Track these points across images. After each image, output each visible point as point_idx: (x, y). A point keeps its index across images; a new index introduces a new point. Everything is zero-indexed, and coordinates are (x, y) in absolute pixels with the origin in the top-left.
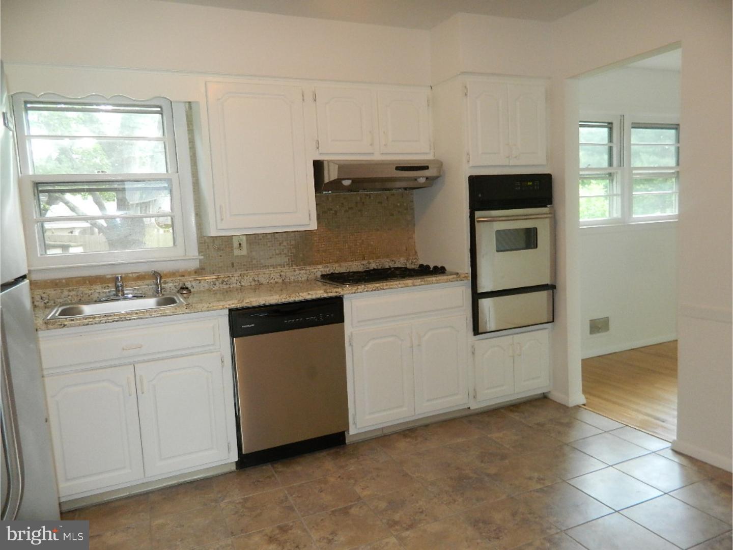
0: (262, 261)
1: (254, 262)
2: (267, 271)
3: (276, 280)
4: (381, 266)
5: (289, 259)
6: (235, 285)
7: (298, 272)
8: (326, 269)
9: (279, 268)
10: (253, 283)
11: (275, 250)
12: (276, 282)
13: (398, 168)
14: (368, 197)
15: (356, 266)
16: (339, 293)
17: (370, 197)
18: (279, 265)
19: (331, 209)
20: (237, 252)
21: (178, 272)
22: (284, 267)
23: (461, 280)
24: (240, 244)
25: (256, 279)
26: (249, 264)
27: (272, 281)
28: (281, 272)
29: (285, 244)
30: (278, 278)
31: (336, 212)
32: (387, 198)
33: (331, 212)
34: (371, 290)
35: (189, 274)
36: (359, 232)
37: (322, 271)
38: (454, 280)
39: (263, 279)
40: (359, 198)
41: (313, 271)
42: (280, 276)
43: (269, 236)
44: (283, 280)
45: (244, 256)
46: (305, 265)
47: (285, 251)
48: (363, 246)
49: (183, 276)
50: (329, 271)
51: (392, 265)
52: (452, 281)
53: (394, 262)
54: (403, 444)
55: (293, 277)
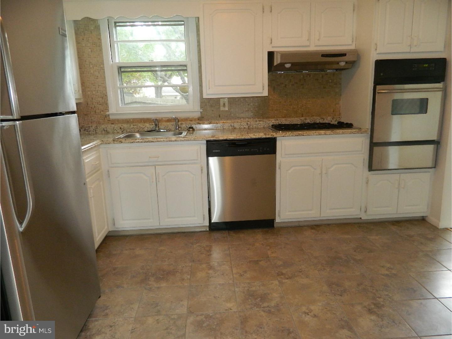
0: (237, 115)
1: (232, 115)
2: (239, 121)
3: (245, 126)
4: (313, 121)
5: (253, 114)
6: (220, 128)
7: (258, 122)
8: (276, 122)
9: (247, 119)
10: (230, 128)
11: (245, 108)
12: (244, 128)
13: (323, 56)
14: (308, 76)
15: (296, 121)
16: (274, 136)
17: (310, 76)
18: (247, 118)
19: (283, 84)
20: (222, 108)
21: (189, 118)
22: (250, 119)
23: (361, 133)
24: (224, 104)
25: (232, 125)
26: (228, 116)
27: (242, 127)
28: (248, 121)
29: (251, 104)
30: (245, 125)
31: (286, 86)
32: (322, 76)
33: (283, 85)
34: (295, 135)
35: (195, 120)
36: (300, 99)
37: (273, 123)
38: (356, 132)
39: (236, 125)
40: (302, 76)
41: (267, 122)
42: (247, 124)
43: (242, 100)
44: (248, 127)
45: (226, 111)
46: (263, 118)
47: (252, 109)
48: (302, 108)
49: (192, 121)
50: (278, 123)
51: (321, 121)
52: (354, 133)
53: (323, 120)
54: (308, 233)
55: (255, 125)
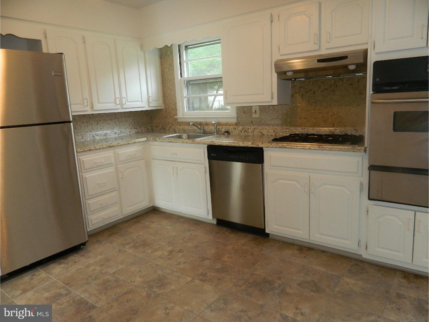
0: (267, 122)
1: (263, 122)
2: (268, 128)
3: (272, 133)
4: (344, 132)
5: (281, 122)
6: (250, 133)
7: (284, 130)
8: (302, 130)
9: (276, 127)
10: (259, 134)
11: (274, 115)
12: (272, 135)
13: (319, 61)
14: (341, 81)
15: (325, 130)
17: (343, 81)
18: (276, 125)
19: (311, 90)
20: (254, 116)
21: (228, 123)
22: (279, 126)
24: (256, 111)
25: (261, 131)
26: (260, 123)
27: (269, 134)
28: (276, 129)
29: (280, 112)
31: (314, 93)
32: (358, 80)
33: (311, 92)
35: (233, 125)
36: (331, 107)
37: (299, 131)
39: (265, 132)
40: (333, 82)
41: (294, 130)
42: (274, 131)
43: (271, 107)
44: (275, 134)
45: (257, 118)
46: (291, 126)
47: (280, 117)
48: (333, 117)
49: (230, 126)
50: (304, 132)
51: (354, 133)
53: (356, 131)
55: (281, 133)
